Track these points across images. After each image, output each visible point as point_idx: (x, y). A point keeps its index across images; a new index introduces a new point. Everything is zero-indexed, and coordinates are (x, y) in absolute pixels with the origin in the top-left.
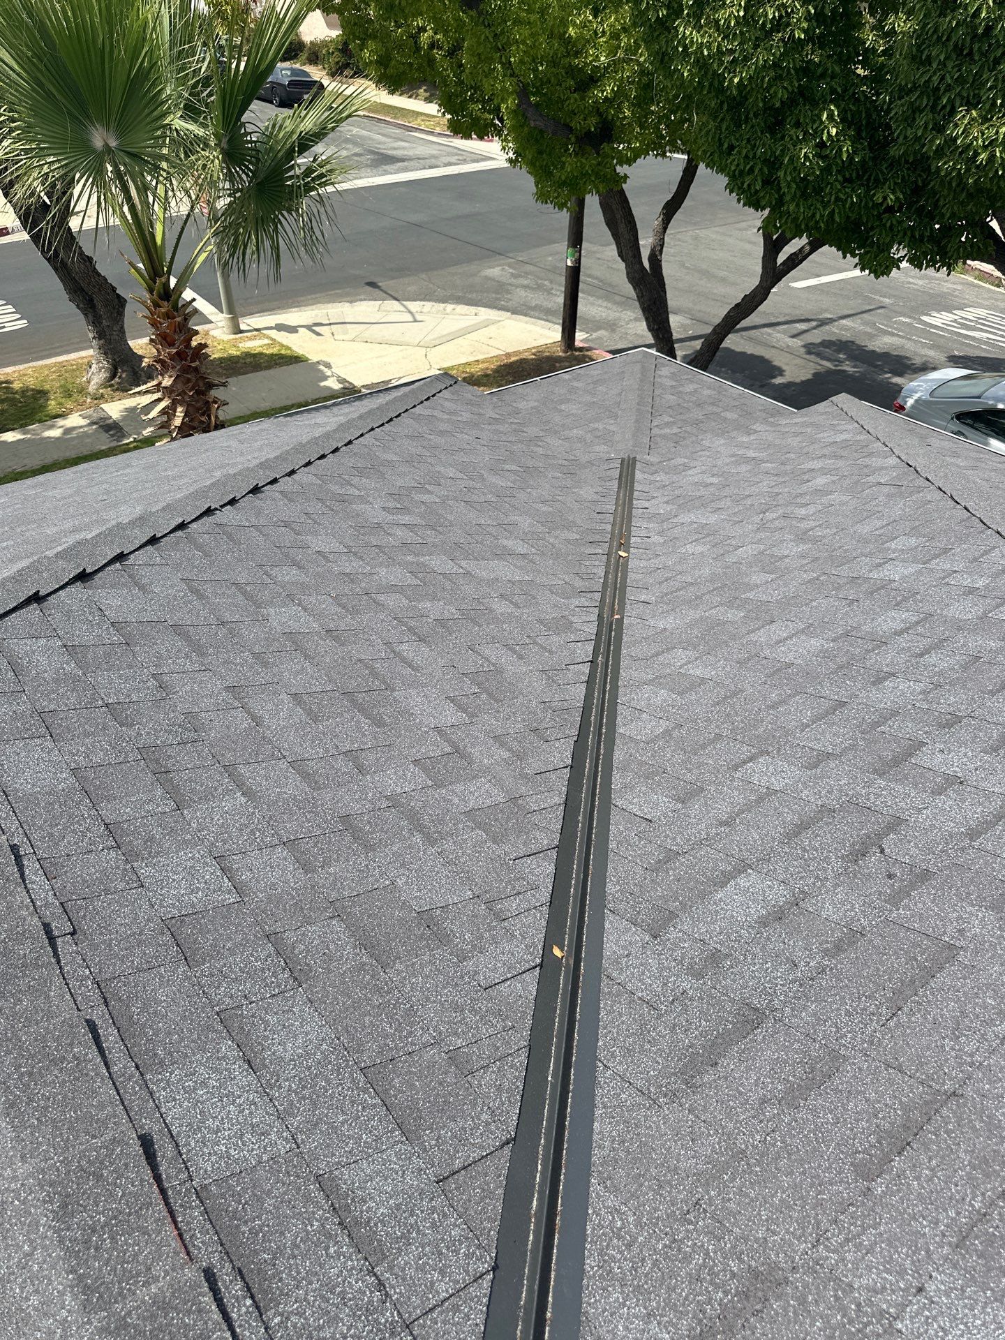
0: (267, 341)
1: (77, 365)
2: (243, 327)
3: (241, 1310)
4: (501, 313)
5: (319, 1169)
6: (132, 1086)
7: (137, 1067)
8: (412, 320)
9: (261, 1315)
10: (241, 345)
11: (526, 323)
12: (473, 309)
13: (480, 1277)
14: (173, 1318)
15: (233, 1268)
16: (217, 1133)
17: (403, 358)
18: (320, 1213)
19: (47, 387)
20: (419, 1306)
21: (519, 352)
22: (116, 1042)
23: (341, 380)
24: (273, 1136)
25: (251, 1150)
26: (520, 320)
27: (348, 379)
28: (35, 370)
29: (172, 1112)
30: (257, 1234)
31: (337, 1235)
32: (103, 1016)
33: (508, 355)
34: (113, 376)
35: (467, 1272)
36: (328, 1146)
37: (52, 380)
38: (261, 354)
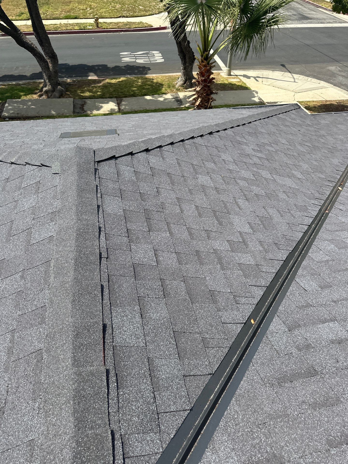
0: (238, 80)
1: (175, 77)
2: (232, 74)
3: (113, 385)
4: (329, 84)
5: (150, 356)
6: (107, 308)
7: (110, 304)
8: (293, 81)
9: (118, 389)
10: (229, 80)
11: (338, 90)
12: (319, 81)
13: (185, 410)
14: (94, 379)
15: (115, 373)
16: (125, 332)
17: (285, 95)
18: (145, 369)
19: (164, 83)
20: (163, 409)
21: (331, 101)
22: (107, 294)
23: (260, 99)
24: (140, 340)
25: (133, 341)
26: (336, 89)
27: (262, 99)
28: (162, 77)
29: (115, 320)
30: (125, 366)
31: (147, 377)
32: (106, 285)
33: (327, 101)
34: (185, 83)
35: (182, 407)
36: (155, 350)
37: (166, 81)
38: (235, 84)
